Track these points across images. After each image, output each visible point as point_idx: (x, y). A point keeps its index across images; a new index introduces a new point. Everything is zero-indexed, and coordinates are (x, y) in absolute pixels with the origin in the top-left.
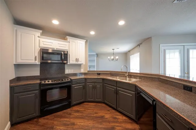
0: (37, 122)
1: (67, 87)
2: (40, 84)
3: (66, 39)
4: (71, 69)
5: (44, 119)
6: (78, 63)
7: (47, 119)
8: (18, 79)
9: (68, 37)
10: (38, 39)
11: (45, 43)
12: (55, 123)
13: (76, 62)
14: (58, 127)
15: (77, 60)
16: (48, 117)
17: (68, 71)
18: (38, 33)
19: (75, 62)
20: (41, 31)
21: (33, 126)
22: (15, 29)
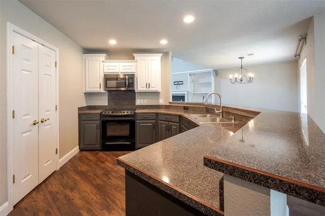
0: (97, 154)
1: (131, 122)
2: (101, 114)
3: (133, 58)
4: (144, 99)
5: (103, 153)
6: (150, 89)
7: (106, 154)
8: (90, 108)
9: (134, 55)
10: (102, 64)
11: (109, 68)
12: (109, 159)
13: (147, 89)
14: (108, 163)
15: (148, 85)
16: (108, 152)
17: (139, 102)
18: (102, 57)
19: (144, 89)
20: (105, 55)
21: (92, 155)
22: (84, 57)
